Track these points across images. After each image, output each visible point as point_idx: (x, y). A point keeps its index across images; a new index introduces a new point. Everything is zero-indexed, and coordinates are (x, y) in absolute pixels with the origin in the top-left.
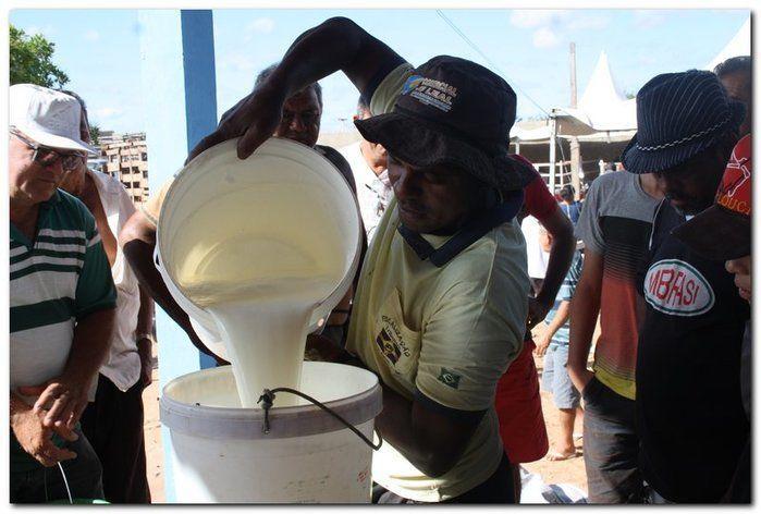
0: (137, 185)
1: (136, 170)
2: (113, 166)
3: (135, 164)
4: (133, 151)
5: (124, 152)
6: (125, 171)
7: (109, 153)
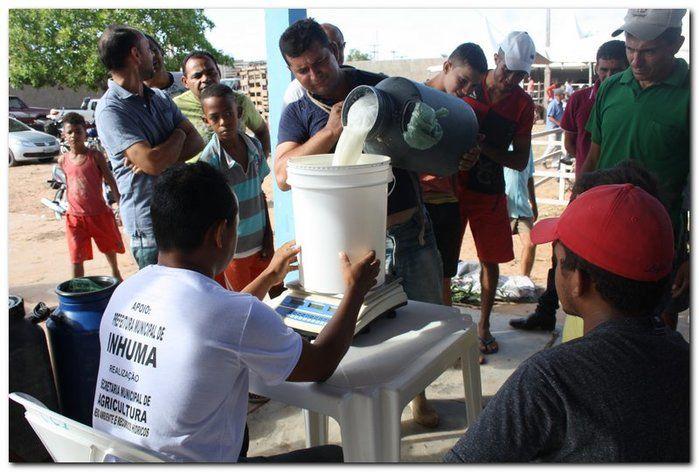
0: (259, 94)
1: (258, 85)
2: (244, 82)
3: (258, 81)
4: (257, 73)
5: (251, 73)
6: (251, 85)
7: (241, 74)
